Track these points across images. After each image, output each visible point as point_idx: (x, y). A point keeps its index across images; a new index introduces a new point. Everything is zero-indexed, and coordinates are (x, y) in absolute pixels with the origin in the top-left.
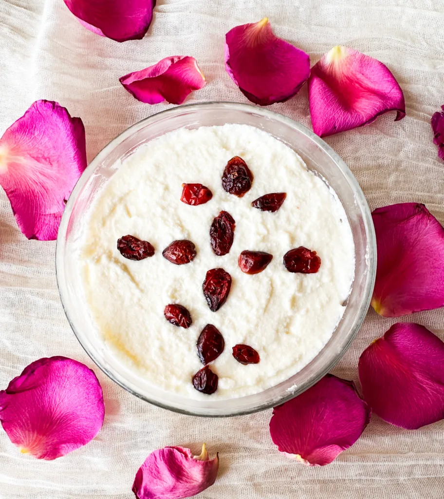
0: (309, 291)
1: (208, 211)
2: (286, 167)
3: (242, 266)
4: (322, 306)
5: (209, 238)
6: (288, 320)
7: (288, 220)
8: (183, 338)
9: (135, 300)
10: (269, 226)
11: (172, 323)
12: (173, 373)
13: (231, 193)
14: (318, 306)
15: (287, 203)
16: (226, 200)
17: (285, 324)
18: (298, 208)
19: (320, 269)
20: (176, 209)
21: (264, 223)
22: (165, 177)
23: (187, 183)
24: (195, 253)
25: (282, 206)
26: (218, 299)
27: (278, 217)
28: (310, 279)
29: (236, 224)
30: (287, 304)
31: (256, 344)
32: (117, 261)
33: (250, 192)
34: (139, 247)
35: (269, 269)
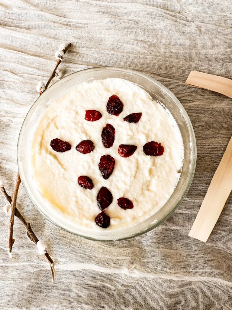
0: (158, 165)
1: (100, 124)
2: (141, 99)
3: (120, 153)
4: (167, 173)
5: (101, 138)
6: (148, 183)
7: (144, 127)
8: (89, 195)
9: (61, 175)
10: (134, 131)
11: (82, 187)
12: (84, 216)
13: (112, 114)
14: (164, 174)
15: (143, 118)
16: (109, 118)
17: (146, 185)
18: (149, 120)
19: (164, 153)
20: (82, 124)
21: (131, 130)
22: (76, 107)
23: (88, 109)
24: (94, 147)
25: (140, 120)
26: (108, 172)
27: (138, 126)
28: (159, 159)
29: (115, 130)
30: (146, 173)
31: (131, 197)
32: (51, 153)
33: (122, 113)
34: (63, 145)
35: (135, 154)
